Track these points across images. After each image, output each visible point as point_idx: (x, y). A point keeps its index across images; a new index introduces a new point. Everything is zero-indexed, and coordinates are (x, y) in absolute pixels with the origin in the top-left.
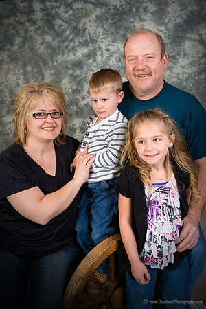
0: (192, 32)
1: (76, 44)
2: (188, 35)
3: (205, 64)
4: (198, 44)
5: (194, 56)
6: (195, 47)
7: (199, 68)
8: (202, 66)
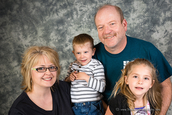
1: (58, 7)
3: (148, 16)
4: (143, 3)
5: (140, 11)
6: (141, 5)
7: (144, 20)
8: (146, 18)
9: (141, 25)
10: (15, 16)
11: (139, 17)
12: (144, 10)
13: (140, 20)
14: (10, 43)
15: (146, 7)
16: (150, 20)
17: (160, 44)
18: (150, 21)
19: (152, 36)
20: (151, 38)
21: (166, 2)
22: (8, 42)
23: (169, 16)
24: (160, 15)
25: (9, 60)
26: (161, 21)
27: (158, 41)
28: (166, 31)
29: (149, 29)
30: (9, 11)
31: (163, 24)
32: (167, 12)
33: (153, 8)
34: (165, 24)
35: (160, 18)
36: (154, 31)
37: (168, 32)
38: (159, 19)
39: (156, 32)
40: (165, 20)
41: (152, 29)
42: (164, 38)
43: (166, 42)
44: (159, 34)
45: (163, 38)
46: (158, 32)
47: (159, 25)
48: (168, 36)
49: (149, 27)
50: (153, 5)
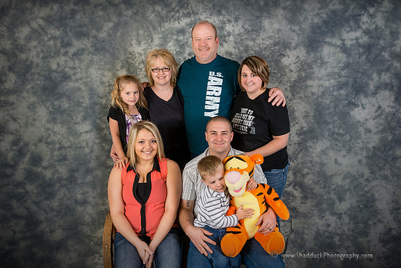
0: (333, 36)
2: (328, 40)
3: (347, 77)
4: (340, 52)
5: (334, 65)
6: (336, 54)
7: (339, 81)
8: (343, 79)
9: (333, 91)
10: (103, 41)
11: (330, 75)
12: (342, 65)
13: (332, 81)
14: (83, 87)
15: (344, 59)
16: (351, 83)
17: (366, 129)
18: (350, 86)
19: (352, 113)
20: (350, 116)
21: (384, 56)
22: (81, 86)
23: (388, 81)
24: (370, 78)
25: (75, 118)
26: (372, 87)
27: (363, 123)
28: (380, 107)
29: (347, 99)
30: (94, 31)
31: (374, 94)
32: (383, 74)
33: (358, 62)
34: (378, 95)
35: (370, 82)
36: (356, 105)
37: (382, 111)
38: (367, 85)
39: (360, 107)
40: (378, 88)
41: (353, 100)
42: (376, 120)
43: (377, 128)
44: (366, 111)
45: (374, 119)
46: (364, 108)
47: (366, 96)
48: (383, 117)
49: (347, 95)
50: (359, 58)
